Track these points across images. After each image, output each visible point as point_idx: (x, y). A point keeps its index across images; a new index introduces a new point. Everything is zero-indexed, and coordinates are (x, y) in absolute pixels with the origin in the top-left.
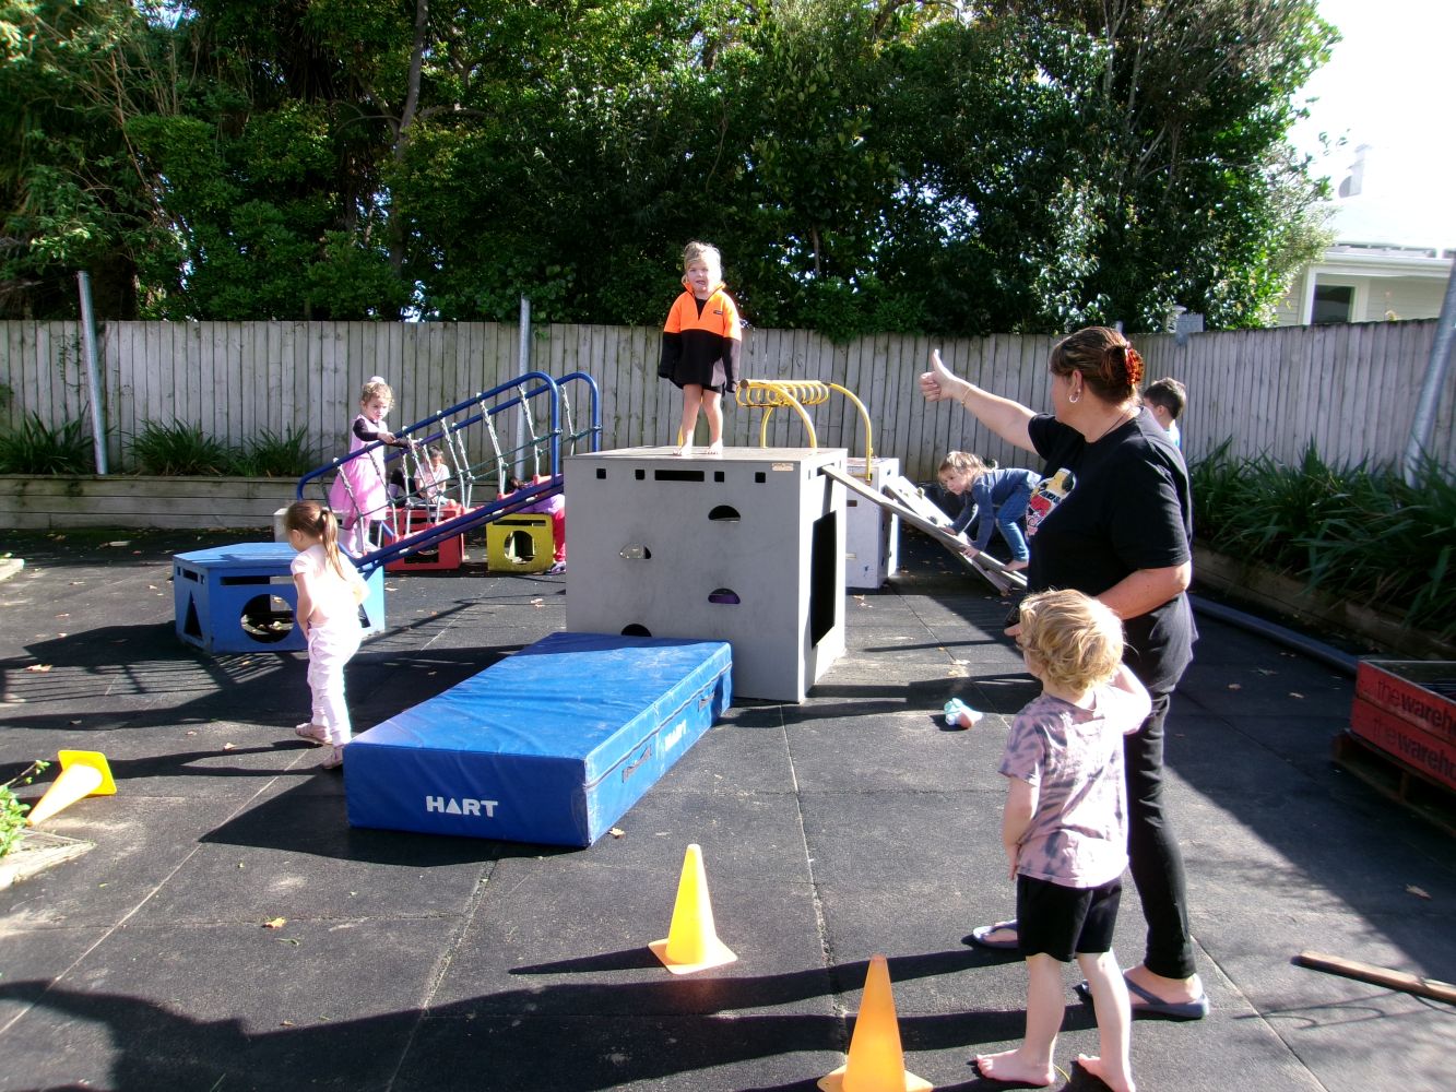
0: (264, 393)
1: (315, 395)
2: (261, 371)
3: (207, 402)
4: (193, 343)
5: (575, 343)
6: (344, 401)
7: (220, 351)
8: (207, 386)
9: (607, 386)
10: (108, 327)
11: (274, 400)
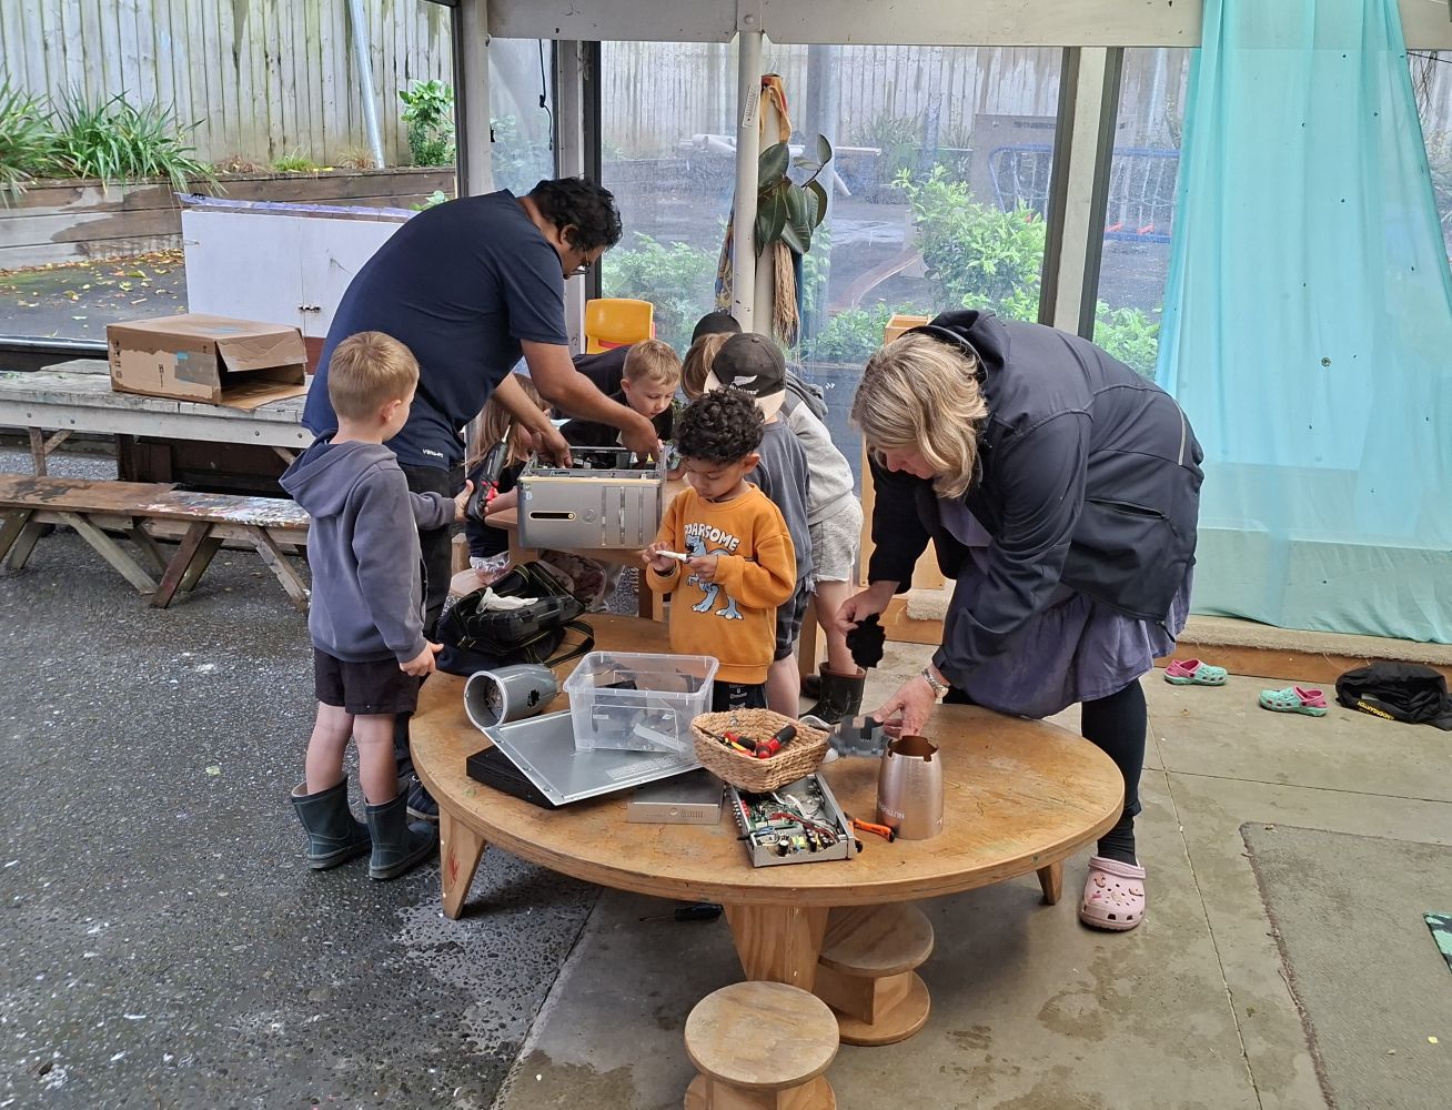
1: (111, 48)
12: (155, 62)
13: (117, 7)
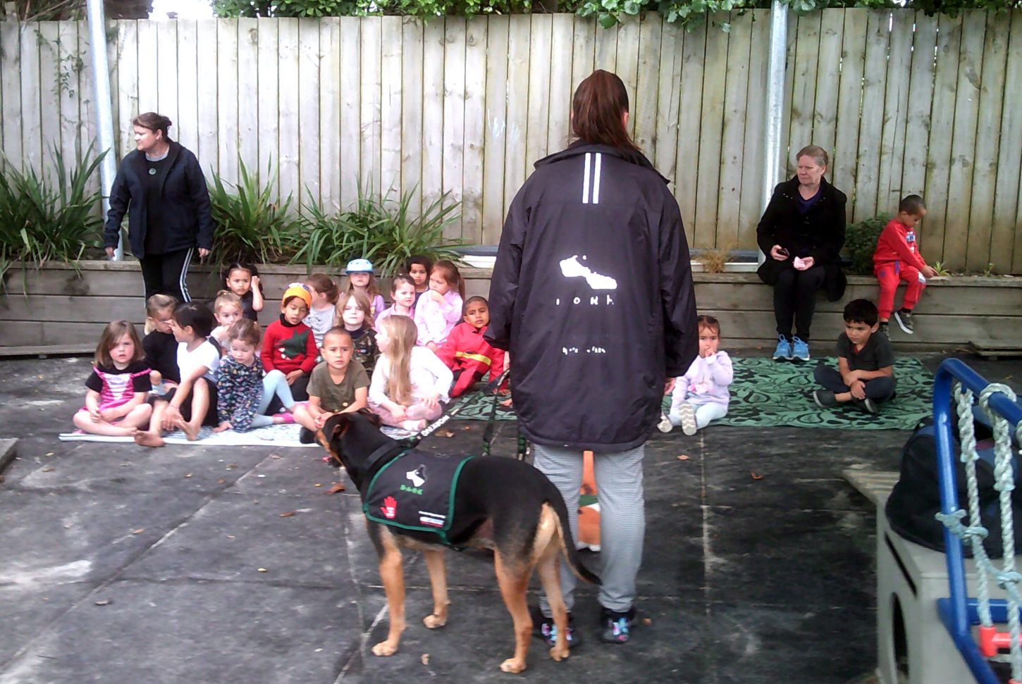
0: (354, 130)
1: (433, 136)
2: (350, 97)
3: (268, 146)
4: (247, 52)
5: (861, 41)
6: (478, 144)
7: (288, 65)
8: (269, 122)
9: (913, 113)
10: (122, 30)
11: (369, 142)
12: (484, 150)
13: (444, 95)
